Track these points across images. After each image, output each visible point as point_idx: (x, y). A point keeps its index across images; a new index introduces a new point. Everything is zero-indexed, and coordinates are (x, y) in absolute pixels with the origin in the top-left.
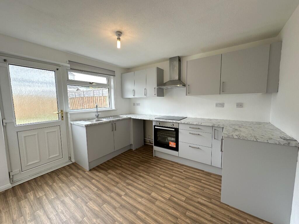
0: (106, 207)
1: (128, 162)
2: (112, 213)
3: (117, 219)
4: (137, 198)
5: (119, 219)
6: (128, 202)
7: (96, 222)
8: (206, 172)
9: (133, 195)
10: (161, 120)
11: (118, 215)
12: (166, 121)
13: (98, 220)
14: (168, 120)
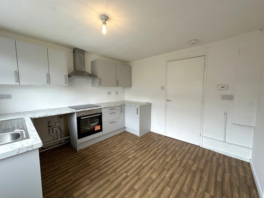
0: (137, 186)
1: (69, 174)
2: (144, 180)
3: (148, 176)
4: (132, 165)
5: (148, 175)
6: (134, 171)
7: (151, 190)
8: (118, 134)
9: (128, 168)
10: (87, 109)
11: (145, 176)
12: (92, 109)
13: (149, 189)
14: (94, 108)
